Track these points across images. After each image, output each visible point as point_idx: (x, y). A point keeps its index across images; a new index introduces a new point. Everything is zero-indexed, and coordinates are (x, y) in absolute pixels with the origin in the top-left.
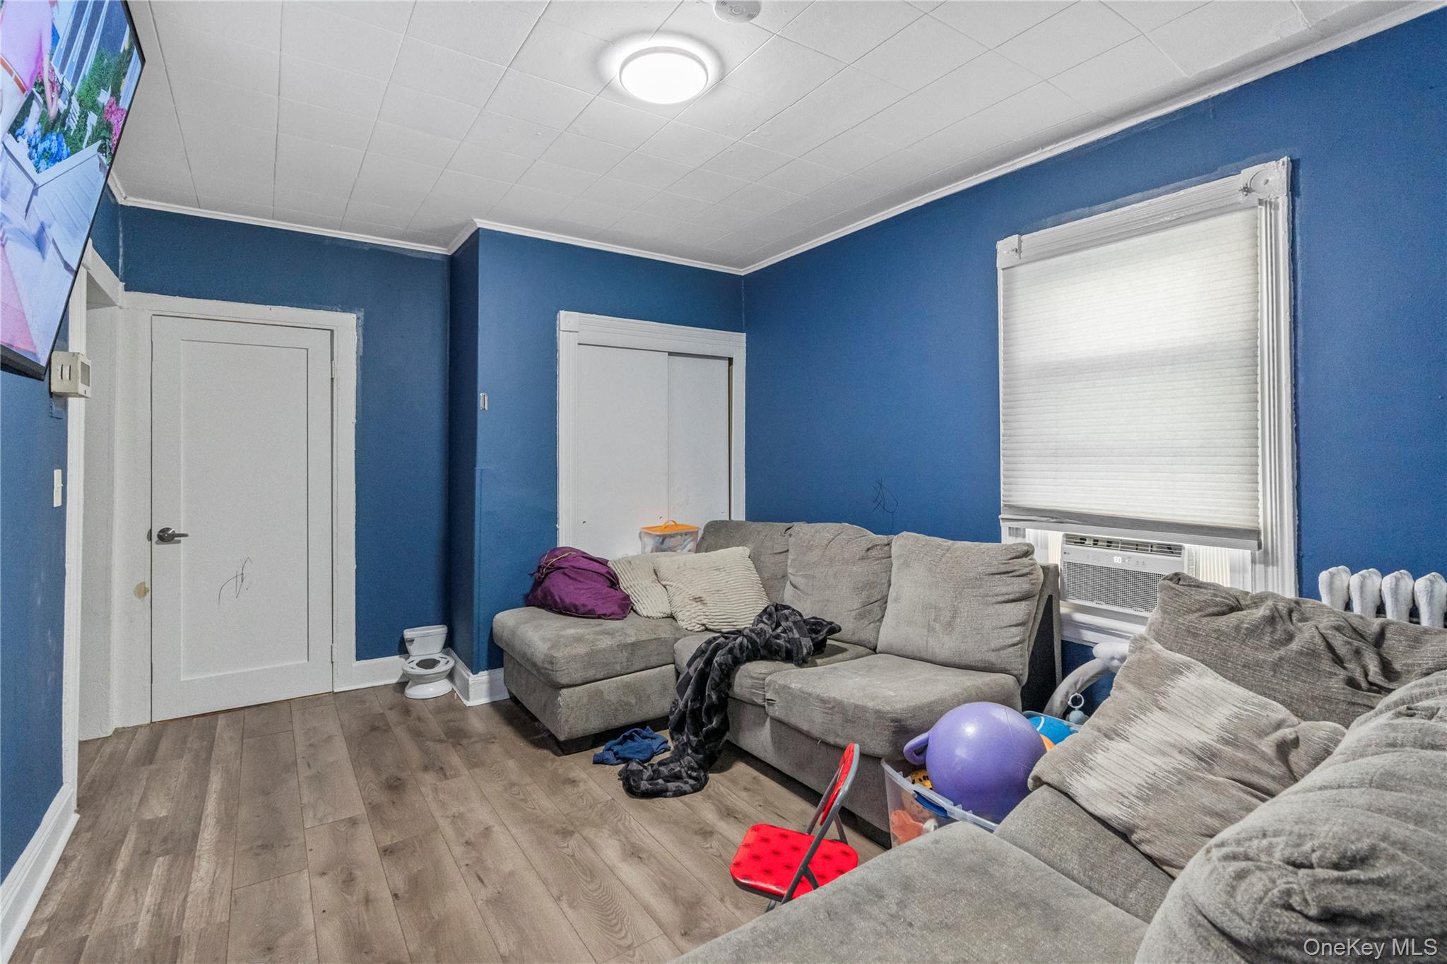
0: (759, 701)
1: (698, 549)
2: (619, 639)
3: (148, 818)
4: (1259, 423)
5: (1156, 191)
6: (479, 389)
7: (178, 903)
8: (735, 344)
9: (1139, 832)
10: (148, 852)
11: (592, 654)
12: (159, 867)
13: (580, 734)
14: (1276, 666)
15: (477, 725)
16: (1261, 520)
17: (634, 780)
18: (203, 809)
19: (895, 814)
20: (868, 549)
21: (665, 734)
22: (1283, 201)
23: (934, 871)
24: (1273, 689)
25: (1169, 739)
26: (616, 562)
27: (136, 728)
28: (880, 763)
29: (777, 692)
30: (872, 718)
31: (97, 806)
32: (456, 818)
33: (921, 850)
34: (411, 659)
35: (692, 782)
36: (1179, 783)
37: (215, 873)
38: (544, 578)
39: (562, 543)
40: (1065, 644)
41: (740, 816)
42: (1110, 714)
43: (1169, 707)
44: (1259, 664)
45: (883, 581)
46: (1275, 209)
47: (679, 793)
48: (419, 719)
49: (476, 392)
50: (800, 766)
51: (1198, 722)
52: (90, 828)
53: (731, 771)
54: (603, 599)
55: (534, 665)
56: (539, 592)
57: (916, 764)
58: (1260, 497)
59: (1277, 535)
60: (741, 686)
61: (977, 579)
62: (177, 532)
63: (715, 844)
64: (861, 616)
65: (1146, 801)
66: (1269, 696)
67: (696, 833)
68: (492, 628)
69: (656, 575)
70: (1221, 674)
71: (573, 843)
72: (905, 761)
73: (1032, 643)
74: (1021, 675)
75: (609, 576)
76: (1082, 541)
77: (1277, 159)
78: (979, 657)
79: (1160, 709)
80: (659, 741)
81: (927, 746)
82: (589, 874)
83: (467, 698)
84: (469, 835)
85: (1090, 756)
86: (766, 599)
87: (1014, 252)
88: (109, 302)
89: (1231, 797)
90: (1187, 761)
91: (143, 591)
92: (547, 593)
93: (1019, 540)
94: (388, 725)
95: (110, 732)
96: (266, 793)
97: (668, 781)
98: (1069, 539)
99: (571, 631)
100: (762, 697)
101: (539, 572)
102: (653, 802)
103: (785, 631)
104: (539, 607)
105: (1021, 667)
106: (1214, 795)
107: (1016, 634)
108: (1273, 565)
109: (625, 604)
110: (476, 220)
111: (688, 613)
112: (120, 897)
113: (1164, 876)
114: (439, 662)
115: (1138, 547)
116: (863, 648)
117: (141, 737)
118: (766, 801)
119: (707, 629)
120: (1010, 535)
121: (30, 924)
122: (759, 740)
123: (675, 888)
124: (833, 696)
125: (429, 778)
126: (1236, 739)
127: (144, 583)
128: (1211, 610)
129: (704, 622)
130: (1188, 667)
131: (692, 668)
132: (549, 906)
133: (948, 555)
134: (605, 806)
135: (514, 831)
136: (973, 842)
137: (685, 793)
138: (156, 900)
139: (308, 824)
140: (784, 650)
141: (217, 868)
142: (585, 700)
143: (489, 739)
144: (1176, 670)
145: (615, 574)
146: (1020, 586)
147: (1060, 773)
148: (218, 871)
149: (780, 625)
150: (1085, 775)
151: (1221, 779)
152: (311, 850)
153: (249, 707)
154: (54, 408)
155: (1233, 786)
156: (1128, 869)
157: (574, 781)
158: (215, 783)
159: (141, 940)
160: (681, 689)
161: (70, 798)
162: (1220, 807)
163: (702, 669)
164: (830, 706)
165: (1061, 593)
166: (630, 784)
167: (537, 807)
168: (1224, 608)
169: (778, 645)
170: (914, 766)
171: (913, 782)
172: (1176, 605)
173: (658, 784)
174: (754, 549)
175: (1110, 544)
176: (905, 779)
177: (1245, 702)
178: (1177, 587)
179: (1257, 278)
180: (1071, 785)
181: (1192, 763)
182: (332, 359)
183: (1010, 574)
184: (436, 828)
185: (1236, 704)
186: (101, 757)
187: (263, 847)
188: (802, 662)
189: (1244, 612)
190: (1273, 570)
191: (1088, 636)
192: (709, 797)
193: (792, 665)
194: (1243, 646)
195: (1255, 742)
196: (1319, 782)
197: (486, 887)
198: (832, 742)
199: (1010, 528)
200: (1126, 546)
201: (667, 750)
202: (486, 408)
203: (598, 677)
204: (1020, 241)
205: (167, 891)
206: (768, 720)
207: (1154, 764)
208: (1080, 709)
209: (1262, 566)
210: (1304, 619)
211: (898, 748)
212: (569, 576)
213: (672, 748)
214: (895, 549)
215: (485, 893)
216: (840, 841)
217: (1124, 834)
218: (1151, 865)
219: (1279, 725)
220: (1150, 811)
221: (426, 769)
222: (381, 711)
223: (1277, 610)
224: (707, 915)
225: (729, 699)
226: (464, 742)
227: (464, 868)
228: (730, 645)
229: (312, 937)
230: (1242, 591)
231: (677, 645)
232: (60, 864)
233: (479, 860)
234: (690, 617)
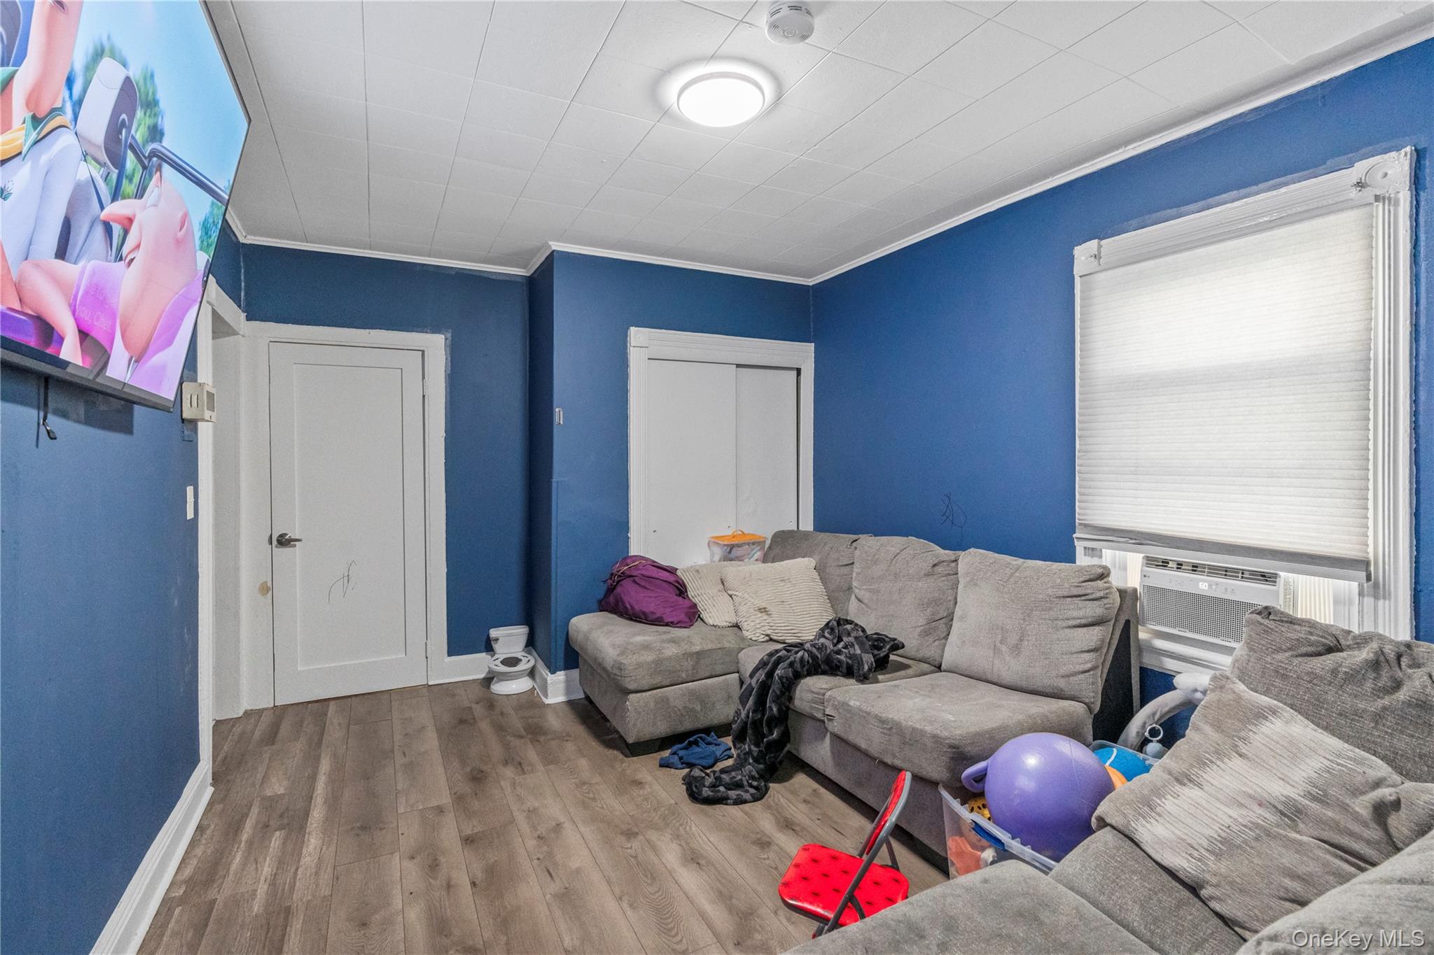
0: (819, 716)
1: (765, 560)
2: (685, 647)
3: (268, 794)
4: (1371, 443)
5: (1254, 188)
6: (555, 404)
7: (291, 874)
8: (803, 354)
9: (1210, 888)
10: (267, 826)
11: (658, 662)
12: (276, 840)
13: (647, 737)
14: (1378, 717)
15: (554, 722)
16: (1371, 550)
17: (696, 786)
18: (314, 789)
19: (953, 840)
20: (934, 566)
21: (728, 741)
22: (1405, 198)
23: (980, 913)
24: (1373, 742)
25: (1251, 792)
26: (685, 571)
27: (261, 711)
28: (937, 787)
29: (835, 708)
30: (929, 744)
31: (228, 781)
32: (532, 813)
33: (968, 890)
34: (495, 658)
35: (752, 791)
36: (1257, 839)
37: (321, 850)
38: (616, 586)
39: (633, 551)
40: (1143, 671)
41: (797, 828)
42: (1184, 757)
43: (1250, 755)
44: (1358, 714)
45: (949, 598)
46: (1395, 205)
47: (739, 801)
48: (502, 714)
49: (552, 406)
50: (859, 784)
51: (1282, 774)
52: (223, 800)
53: (792, 781)
54: (671, 607)
55: (605, 669)
56: (612, 599)
57: (975, 791)
58: (1371, 523)
59: (1389, 566)
60: (801, 699)
61: (1046, 601)
62: (293, 537)
63: (771, 855)
64: (926, 633)
65: (1218, 855)
66: (1368, 750)
67: (754, 843)
68: (568, 632)
69: (723, 584)
70: (1313, 722)
71: (636, 844)
72: (963, 788)
73: (1106, 671)
74: (1093, 703)
75: (677, 585)
76: (1164, 564)
77: (1398, 149)
78: (1047, 682)
79: (1241, 756)
80: (722, 748)
81: (986, 774)
82: (649, 876)
83: (546, 696)
84: (542, 830)
85: (1158, 801)
86: (830, 610)
87: (1093, 259)
88: (232, 332)
89: (1317, 859)
90: (1268, 815)
91: (266, 589)
92: (619, 600)
93: (1095, 561)
94: (474, 719)
95: (241, 714)
96: (367, 778)
97: (730, 789)
98: (1150, 561)
99: (639, 639)
100: (822, 711)
101: (611, 579)
102: (715, 810)
103: (846, 647)
104: (611, 612)
105: (1092, 694)
106: (1297, 856)
107: (1088, 660)
108: (1384, 598)
109: (694, 612)
110: (551, 243)
111: (753, 624)
112: (244, 864)
113: (1235, 938)
114: (521, 660)
115: (1227, 572)
116: (928, 665)
117: (266, 720)
118: (824, 814)
119: (771, 640)
120: (1085, 555)
121: (172, 884)
122: (819, 753)
123: (731, 897)
124: (891, 716)
125: (509, 772)
126: (1326, 795)
127: (267, 582)
128: (1304, 650)
129: (769, 632)
130: (1274, 712)
131: (754, 680)
132: (611, 905)
133: (1017, 574)
134: (669, 810)
135: (583, 829)
136: (1024, 885)
137: (745, 802)
138: (272, 871)
139: (401, 810)
140: (845, 666)
141: (323, 845)
142: (652, 705)
143: (564, 737)
144: (1261, 715)
145: (683, 582)
146: (1092, 610)
147: (1125, 816)
148: (325, 848)
149: (842, 640)
150: (1152, 821)
151: (1305, 839)
152: (402, 834)
153: (356, 695)
154: (186, 432)
155: (1319, 847)
156: (1196, 927)
157: (641, 783)
158: (325, 765)
159: (259, 906)
160: (743, 700)
161: (206, 773)
162: (1302, 870)
163: (763, 682)
164: (889, 727)
165: (1141, 618)
166: (693, 790)
167: (605, 806)
168: (1320, 649)
169: (840, 661)
170: (972, 793)
171: (972, 810)
172: (1263, 643)
173: (719, 791)
174: (820, 559)
175: (1195, 568)
176: (962, 808)
177: (1339, 756)
178: (1266, 622)
179: (1371, 283)
180: (1136, 830)
181: (1272, 818)
182: (423, 378)
183: (1083, 598)
184: (512, 821)
185: (1328, 756)
186: (233, 736)
187: (363, 828)
188: (864, 679)
189: (1344, 654)
190: (1384, 603)
191: (1170, 665)
192: (769, 807)
193: (852, 681)
194: (1340, 692)
195: (1347, 801)
196: (1399, 873)
197: (555, 882)
198: (890, 763)
199: (1085, 548)
200: (1214, 571)
201: (730, 757)
202: (562, 423)
203: (664, 683)
204: (1100, 247)
205: (281, 863)
206: (828, 734)
207: (1228, 815)
208: (1159, 741)
209: (1372, 600)
210: (1416, 665)
211: (955, 774)
212: (638, 584)
213: (735, 756)
214: (961, 567)
215: (555, 887)
216: (892, 867)
217: (1193, 888)
218: (1221, 924)
219: (1377, 784)
220: (1223, 867)
221: (506, 763)
222: (469, 705)
223: (1383, 653)
224: (760, 926)
225: (790, 712)
226: (542, 739)
227: (536, 861)
228: (792, 658)
229: (400, 918)
230: (1343, 630)
231: (741, 655)
232: (197, 832)
233: (550, 855)
234: (754, 628)
